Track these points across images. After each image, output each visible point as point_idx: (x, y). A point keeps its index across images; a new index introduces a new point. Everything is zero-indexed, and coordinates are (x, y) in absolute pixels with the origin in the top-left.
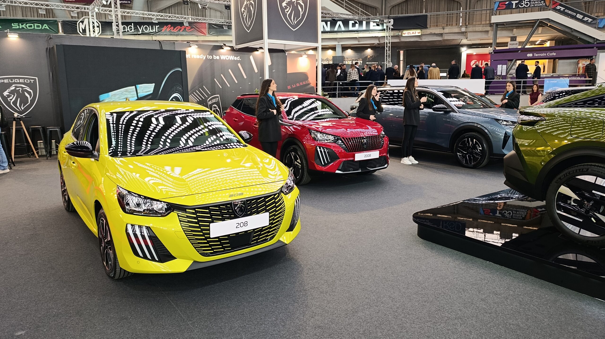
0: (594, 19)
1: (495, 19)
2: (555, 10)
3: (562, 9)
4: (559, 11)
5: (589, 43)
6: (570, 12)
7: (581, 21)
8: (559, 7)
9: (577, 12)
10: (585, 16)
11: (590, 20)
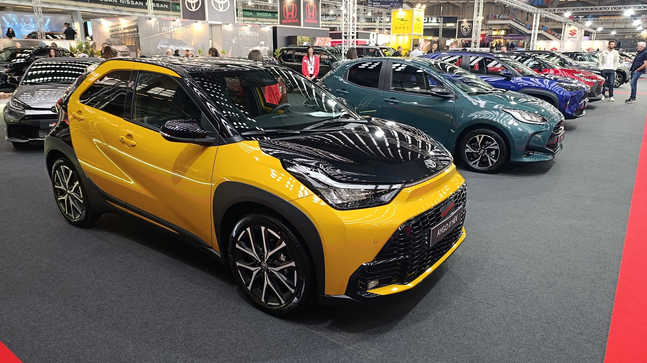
0: (526, 25)
1: (490, 22)
2: (512, 20)
3: (515, 20)
4: (513, 21)
5: (524, 34)
6: (518, 21)
7: (521, 25)
8: (514, 19)
9: (520, 22)
10: (523, 23)
11: (524, 25)
